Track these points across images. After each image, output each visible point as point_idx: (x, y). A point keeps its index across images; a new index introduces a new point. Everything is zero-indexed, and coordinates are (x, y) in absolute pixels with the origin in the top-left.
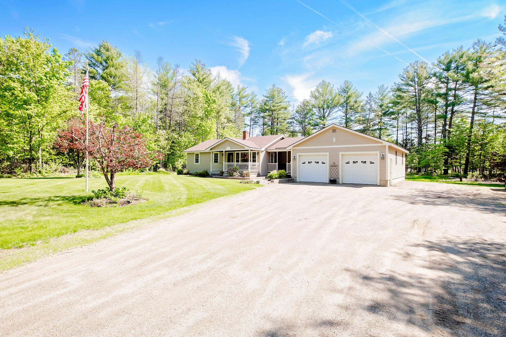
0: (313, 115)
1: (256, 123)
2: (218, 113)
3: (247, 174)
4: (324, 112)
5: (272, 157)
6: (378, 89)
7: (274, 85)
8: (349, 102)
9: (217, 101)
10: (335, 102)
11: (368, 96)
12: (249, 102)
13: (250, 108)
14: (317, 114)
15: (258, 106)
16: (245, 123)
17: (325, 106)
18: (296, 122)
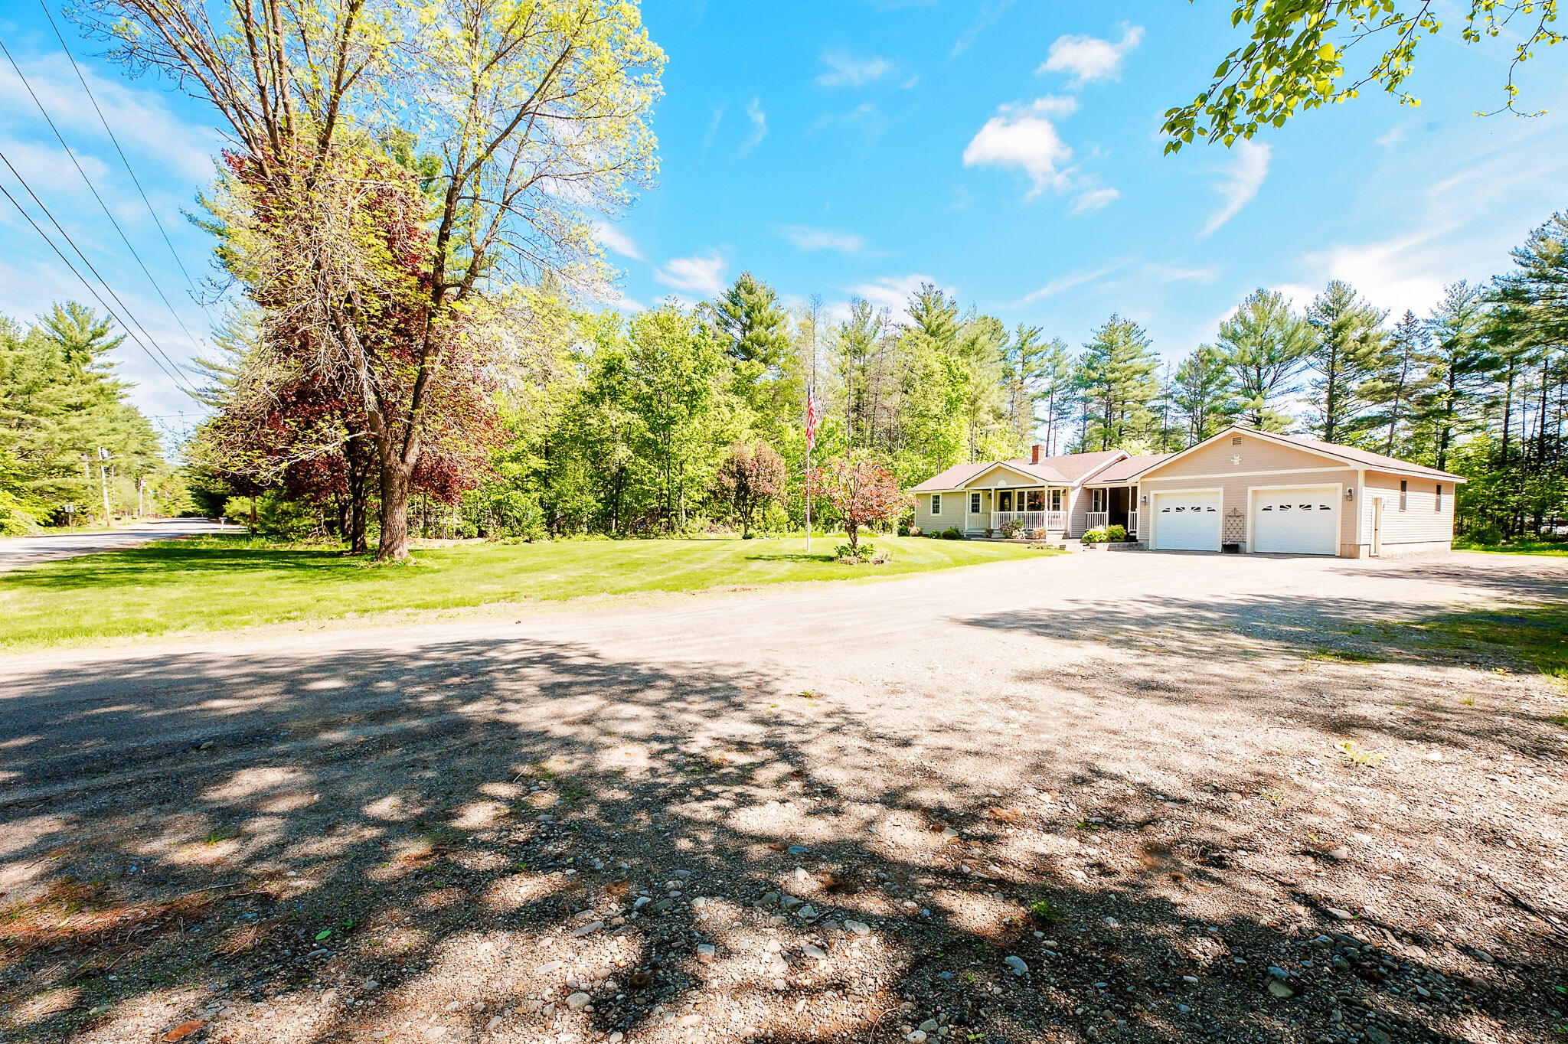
0: (1225, 384)
1: (1063, 414)
2: (973, 403)
3: (1040, 535)
4: (1259, 375)
5: (1096, 498)
6: (1446, 296)
7: (1114, 316)
8: (1341, 342)
9: (971, 377)
10: (1294, 347)
12: (1048, 364)
13: (1051, 378)
14: (1239, 380)
15: (1071, 372)
16: (1036, 416)
17: (1263, 360)
18: (1174, 406)
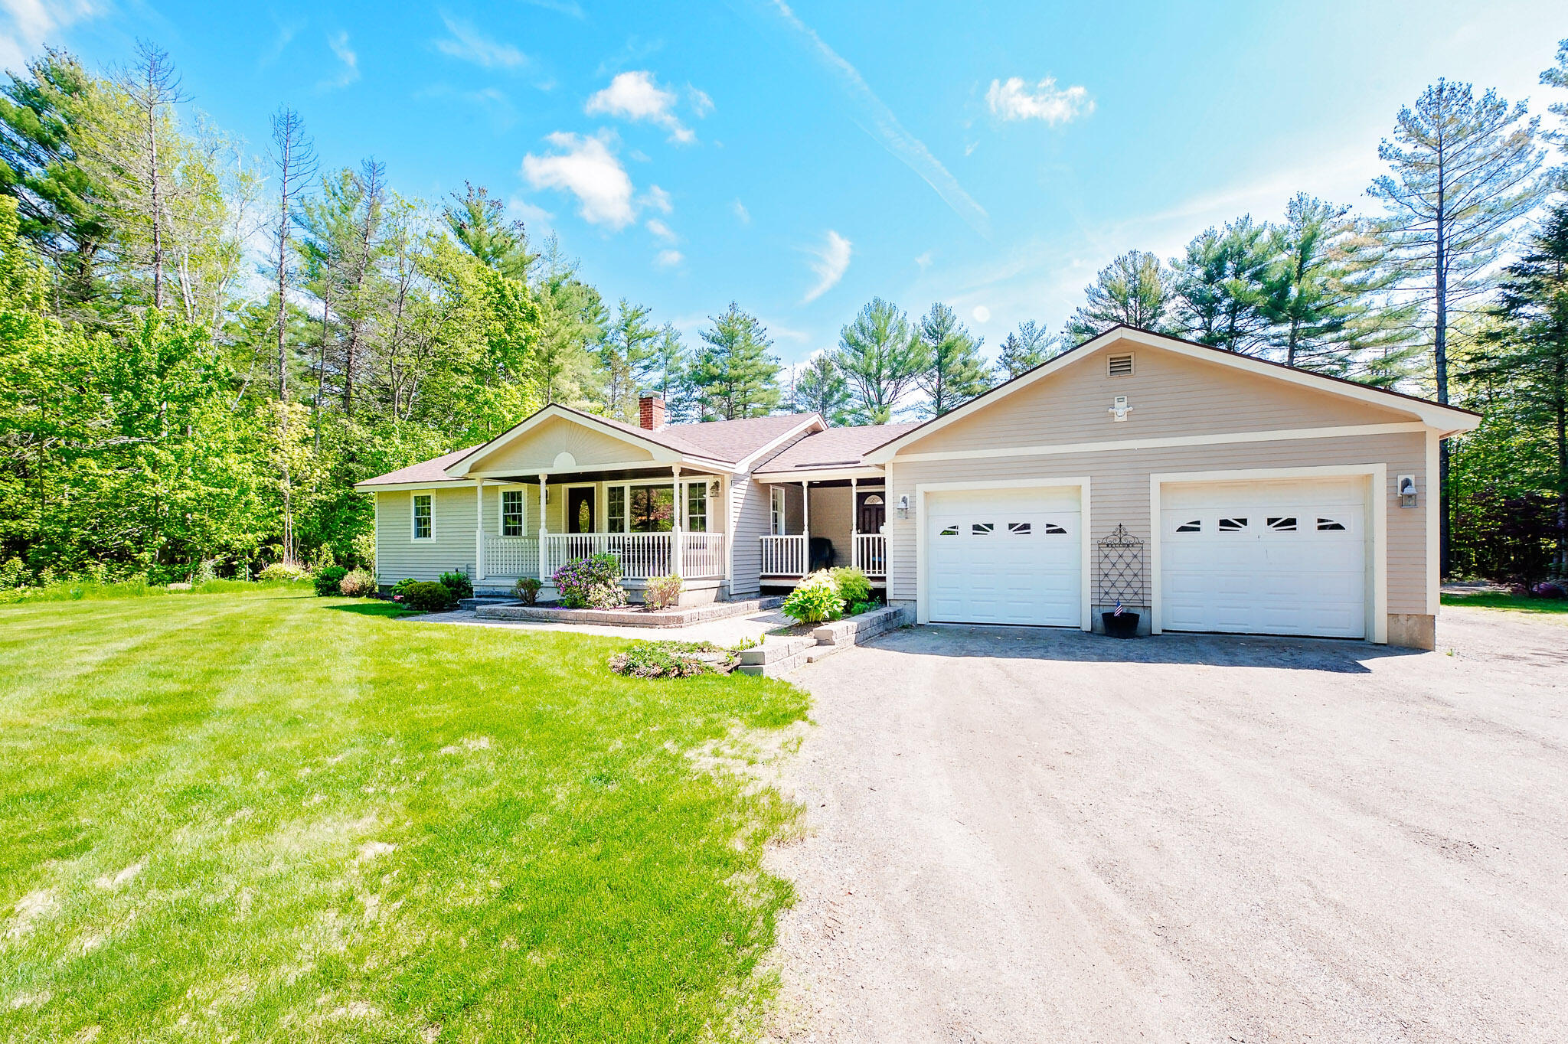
1: (679, 416)
3: (663, 597)
4: (879, 390)
5: (776, 506)
7: (733, 306)
8: (948, 365)
11: (1007, 345)
12: (658, 353)
13: (662, 373)
15: (685, 366)
17: (885, 372)
